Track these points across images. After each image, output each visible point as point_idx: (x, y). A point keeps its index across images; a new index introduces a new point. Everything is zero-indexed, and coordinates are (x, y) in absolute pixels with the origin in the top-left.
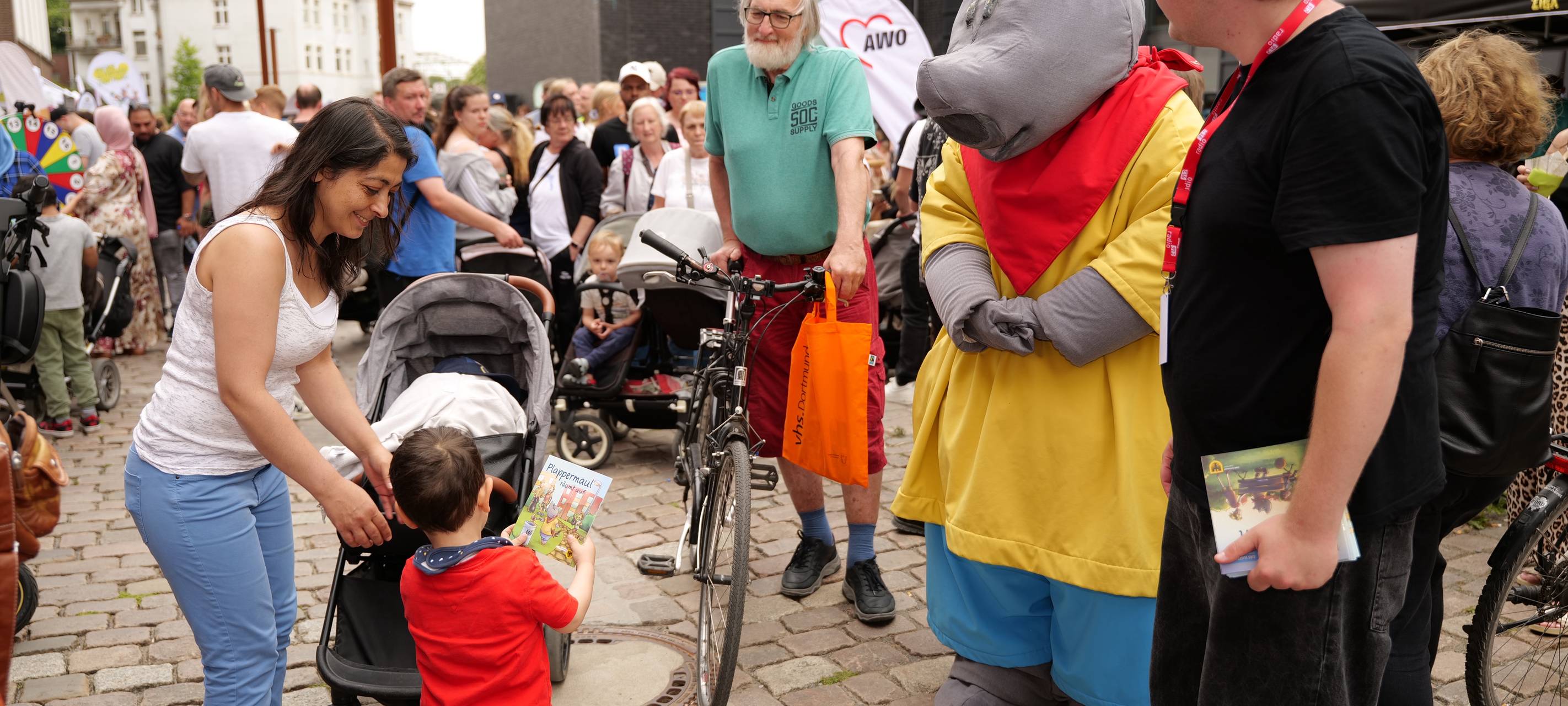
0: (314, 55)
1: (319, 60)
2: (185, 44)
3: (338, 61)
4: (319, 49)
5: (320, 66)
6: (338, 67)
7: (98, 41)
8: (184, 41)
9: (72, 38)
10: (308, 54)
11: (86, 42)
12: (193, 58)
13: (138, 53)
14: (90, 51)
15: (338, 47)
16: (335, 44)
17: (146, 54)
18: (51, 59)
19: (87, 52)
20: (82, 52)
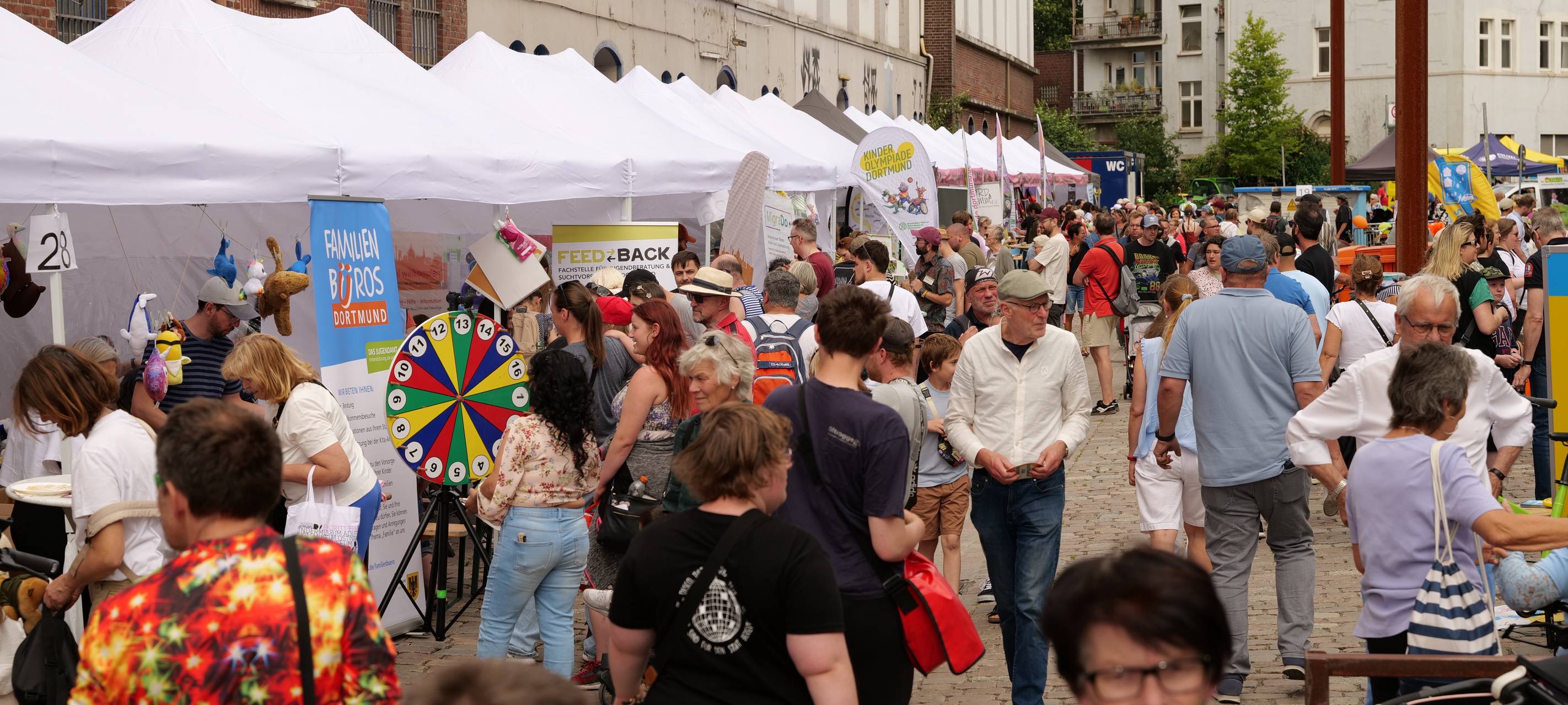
0: (1495, 37)
1: (1506, 44)
2: (1254, 29)
3: (1544, 46)
4: (1506, 25)
5: (1506, 62)
6: (1544, 63)
7: (1122, 26)
8: (1254, 22)
9: (1081, 22)
10: (1484, 36)
11: (1103, 29)
12: (1267, 54)
13: (1186, 46)
14: (1108, 46)
15: (1547, 18)
16: (1539, 13)
17: (1200, 48)
18: (1032, 65)
19: (1103, 46)
20: (1096, 47)
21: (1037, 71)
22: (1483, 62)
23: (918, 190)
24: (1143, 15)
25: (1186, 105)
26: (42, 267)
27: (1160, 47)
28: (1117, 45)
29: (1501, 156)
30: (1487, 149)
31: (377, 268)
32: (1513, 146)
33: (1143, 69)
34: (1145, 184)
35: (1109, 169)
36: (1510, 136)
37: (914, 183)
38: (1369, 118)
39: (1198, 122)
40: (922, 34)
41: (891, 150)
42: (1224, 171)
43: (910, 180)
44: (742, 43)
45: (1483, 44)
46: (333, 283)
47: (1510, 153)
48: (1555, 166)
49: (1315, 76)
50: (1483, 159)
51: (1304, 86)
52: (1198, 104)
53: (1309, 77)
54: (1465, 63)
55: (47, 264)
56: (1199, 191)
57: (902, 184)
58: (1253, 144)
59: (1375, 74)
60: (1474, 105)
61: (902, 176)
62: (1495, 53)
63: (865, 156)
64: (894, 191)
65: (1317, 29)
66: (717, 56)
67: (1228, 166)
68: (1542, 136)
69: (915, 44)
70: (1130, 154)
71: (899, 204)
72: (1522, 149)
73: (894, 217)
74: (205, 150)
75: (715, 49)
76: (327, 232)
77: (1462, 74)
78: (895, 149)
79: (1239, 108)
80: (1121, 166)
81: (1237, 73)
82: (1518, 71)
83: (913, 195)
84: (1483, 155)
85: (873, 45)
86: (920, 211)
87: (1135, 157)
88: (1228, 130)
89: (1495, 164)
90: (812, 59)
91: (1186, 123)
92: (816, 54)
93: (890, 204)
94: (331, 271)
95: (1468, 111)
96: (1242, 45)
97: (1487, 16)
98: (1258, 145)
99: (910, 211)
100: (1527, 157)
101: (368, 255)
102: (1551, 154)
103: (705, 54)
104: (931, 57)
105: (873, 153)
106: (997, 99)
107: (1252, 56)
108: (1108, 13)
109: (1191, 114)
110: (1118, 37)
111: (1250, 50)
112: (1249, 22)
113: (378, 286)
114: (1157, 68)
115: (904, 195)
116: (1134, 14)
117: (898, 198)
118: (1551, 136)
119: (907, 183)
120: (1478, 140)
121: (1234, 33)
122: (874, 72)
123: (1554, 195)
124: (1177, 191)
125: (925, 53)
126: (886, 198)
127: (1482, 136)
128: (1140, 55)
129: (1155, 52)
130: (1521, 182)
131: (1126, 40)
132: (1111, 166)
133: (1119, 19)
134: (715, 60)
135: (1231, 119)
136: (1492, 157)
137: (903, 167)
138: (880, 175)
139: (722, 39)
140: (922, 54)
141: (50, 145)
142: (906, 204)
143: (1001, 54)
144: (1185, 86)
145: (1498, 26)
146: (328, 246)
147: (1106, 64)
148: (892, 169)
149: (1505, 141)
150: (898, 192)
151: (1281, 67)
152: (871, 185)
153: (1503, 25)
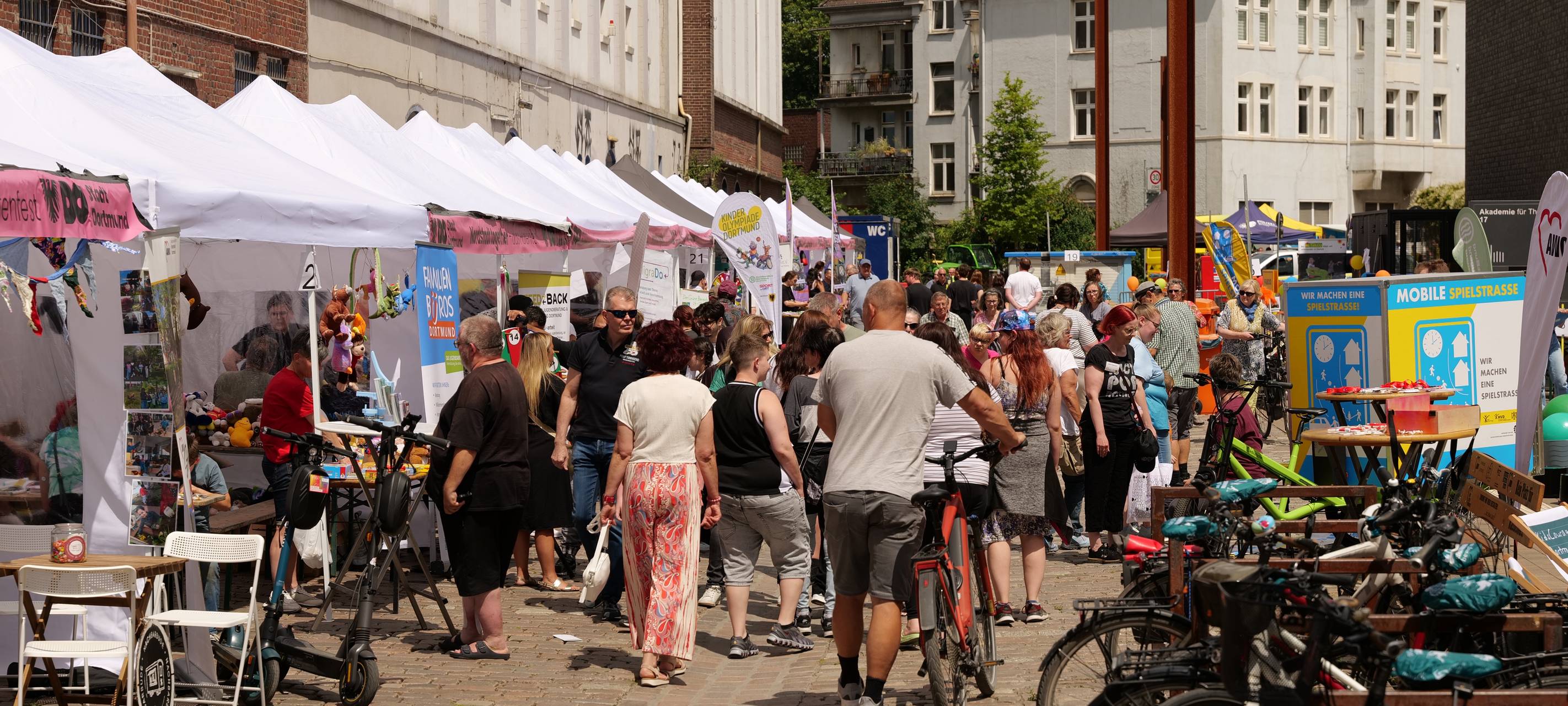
0: (1254, 101)
1: (1264, 109)
2: (1012, 90)
3: (1303, 111)
4: (1265, 89)
5: (1265, 128)
6: (1302, 128)
7: (870, 83)
8: (1012, 83)
9: (828, 79)
10: (1242, 100)
11: (851, 87)
12: (1023, 116)
13: (939, 105)
14: (856, 104)
15: (1305, 83)
16: (1298, 77)
17: (952, 108)
18: (781, 124)
19: (851, 105)
20: (843, 105)
21: (786, 131)
22: (1242, 127)
23: (765, 248)
24: (894, 73)
25: (938, 168)
26: (305, 287)
27: (911, 106)
28: (866, 104)
29: (1261, 223)
30: (1247, 216)
31: (450, 297)
32: (1271, 213)
33: (893, 129)
34: (901, 250)
35: (870, 234)
36: (1269, 204)
37: (761, 242)
38: (1127, 184)
39: (951, 186)
40: (681, 93)
41: (743, 213)
42: (980, 237)
43: (758, 239)
44: (528, 106)
45: (1242, 108)
46: (429, 305)
47: (1269, 220)
48: (1314, 234)
49: (1072, 139)
50: (1243, 226)
51: (1060, 150)
52: (951, 167)
53: (1067, 142)
54: (1224, 127)
55: (308, 285)
56: (954, 258)
57: (752, 243)
58: (1011, 210)
59: (1133, 139)
60: (1233, 171)
61: (751, 237)
62: (1254, 118)
63: (723, 218)
64: (746, 249)
65: (1073, 90)
66: (506, 119)
67: (984, 232)
68: (1301, 203)
69: (674, 105)
70: (887, 219)
71: (750, 260)
72: (1280, 218)
73: (745, 272)
74: (368, 210)
75: (503, 112)
76: (425, 268)
77: (1220, 139)
78: (746, 213)
79: (996, 172)
80: (882, 231)
81: (994, 136)
82: (1277, 137)
83: (760, 252)
84: (1244, 221)
85: (638, 107)
86: (766, 266)
87: (891, 222)
88: (984, 195)
89: (1257, 231)
90: (584, 120)
91: (938, 186)
92: (588, 116)
93: (742, 260)
94: (428, 297)
95: (1227, 178)
96: (999, 106)
97: (1246, 80)
98: (1017, 211)
99: (758, 266)
100: (1285, 224)
101: (445, 287)
102: (1310, 223)
103: (495, 117)
104: (690, 117)
105: (729, 216)
106: (748, 161)
107: (1010, 118)
108: (856, 69)
109: (944, 176)
110: (866, 95)
111: (1008, 112)
112: (1007, 82)
113: (450, 311)
114: (908, 128)
115: (754, 252)
116: (883, 72)
117: (749, 255)
118: (1310, 203)
119: (756, 242)
120: (1237, 209)
121: (990, 93)
122: (638, 133)
123: (1311, 260)
124: (932, 258)
125: (683, 113)
126: (740, 255)
127: (1242, 204)
128: (889, 113)
129: (906, 113)
130: (1279, 249)
131: (876, 99)
132: (872, 231)
133: (867, 77)
134: (503, 122)
135: (988, 184)
136: (1252, 224)
137: (753, 227)
138: (735, 234)
139: (512, 102)
140: (680, 114)
141: (311, 206)
142: (755, 260)
143: (753, 113)
144: (938, 149)
145: (1256, 90)
146: (426, 278)
147: (854, 124)
148: (744, 230)
149: (1264, 209)
150: (749, 250)
151: (1039, 130)
152: (728, 243)
153: (1262, 89)
